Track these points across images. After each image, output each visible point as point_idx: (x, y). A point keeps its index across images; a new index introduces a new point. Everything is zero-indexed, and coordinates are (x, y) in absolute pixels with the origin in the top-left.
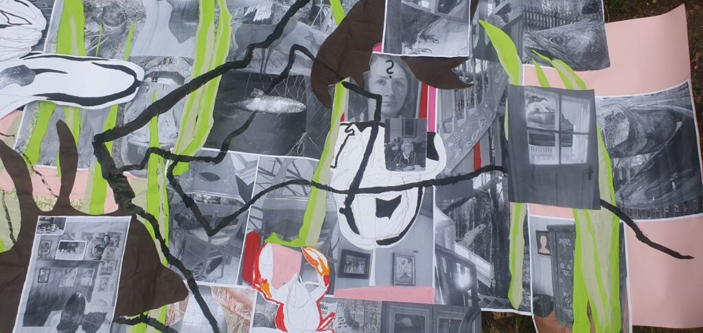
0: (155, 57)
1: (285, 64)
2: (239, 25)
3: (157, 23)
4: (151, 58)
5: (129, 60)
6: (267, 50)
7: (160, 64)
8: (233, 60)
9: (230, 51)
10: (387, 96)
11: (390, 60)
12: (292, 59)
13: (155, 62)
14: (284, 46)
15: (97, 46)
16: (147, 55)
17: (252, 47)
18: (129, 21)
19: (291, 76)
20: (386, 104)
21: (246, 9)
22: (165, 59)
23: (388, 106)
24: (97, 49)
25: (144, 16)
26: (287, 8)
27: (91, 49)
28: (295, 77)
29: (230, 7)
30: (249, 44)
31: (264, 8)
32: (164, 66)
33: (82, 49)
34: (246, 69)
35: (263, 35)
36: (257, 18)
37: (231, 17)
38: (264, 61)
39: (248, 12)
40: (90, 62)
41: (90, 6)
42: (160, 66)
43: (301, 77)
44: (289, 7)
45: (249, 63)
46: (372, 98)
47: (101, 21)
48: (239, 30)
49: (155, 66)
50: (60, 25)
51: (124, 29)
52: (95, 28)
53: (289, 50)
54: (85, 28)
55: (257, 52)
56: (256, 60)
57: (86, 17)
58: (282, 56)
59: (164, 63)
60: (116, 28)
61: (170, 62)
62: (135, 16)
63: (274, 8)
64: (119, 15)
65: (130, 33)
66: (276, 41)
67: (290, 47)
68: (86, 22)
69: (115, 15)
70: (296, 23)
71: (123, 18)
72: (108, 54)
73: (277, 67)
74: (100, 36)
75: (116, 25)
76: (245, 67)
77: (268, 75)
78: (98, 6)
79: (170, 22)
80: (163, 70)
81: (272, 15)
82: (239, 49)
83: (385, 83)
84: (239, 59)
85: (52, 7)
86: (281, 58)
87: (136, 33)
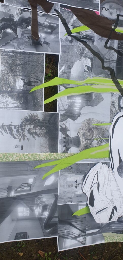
0: (111, 110)
1: (113, 51)
2: (93, 74)
3: (92, 113)
4: (111, 111)
5: (111, 122)
6: (105, 60)
7: (114, 107)
8: (110, 76)
9: (105, 77)
10: (116, 12)
11: (102, 8)
12: (111, 48)
13: (114, 110)
14: (104, 52)
15: (104, 139)
16: (109, 114)
17: (104, 67)
18: (91, 126)
19: (118, 49)
20: (120, 12)
21: (85, 71)
22: (112, 105)
23: (121, 12)
24: (105, 139)
25: (89, 120)
26: (87, 50)
27: (106, 141)
28: (118, 47)
29: (84, 79)
30: (102, 69)
31: (85, 62)
32: (116, 105)
33: (105, 145)
34: (115, 69)
35: (99, 62)
36: (90, 65)
37: (89, 78)
38: (110, 61)
39: (87, 70)
40: (111, 140)
41: (85, 147)
42: (116, 107)
43: (118, 44)
44: (87, 49)
45: (111, 68)
46: (119, 18)
47: (91, 140)
48: (95, 74)
49: (115, 109)
50: (96, 158)
51: (96, 128)
52: (95, 142)
53: (106, 49)
54: (96, 147)
55: (106, 65)
56: (110, 65)
57: (90, 147)
58: (108, 53)
59: (114, 105)
60: (94, 132)
61: (114, 102)
62: (89, 124)
63: (85, 57)
64: (89, 132)
65: (97, 125)
66: (101, 56)
67: (105, 49)
68: (93, 147)
69: (89, 134)
70: (95, 46)
71: (90, 130)
72: (107, 134)
73: (113, 55)
74: (98, 139)
75: (93, 132)
76: (113, 70)
77: (117, 59)
78: (85, 143)
79: (93, 106)
80: (117, 105)
81: (89, 58)
82: (104, 73)
83: (111, 12)
84: (109, 73)
85: (89, 164)
86: (110, 53)
87: (98, 122)
